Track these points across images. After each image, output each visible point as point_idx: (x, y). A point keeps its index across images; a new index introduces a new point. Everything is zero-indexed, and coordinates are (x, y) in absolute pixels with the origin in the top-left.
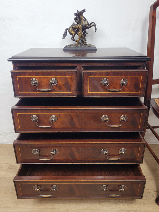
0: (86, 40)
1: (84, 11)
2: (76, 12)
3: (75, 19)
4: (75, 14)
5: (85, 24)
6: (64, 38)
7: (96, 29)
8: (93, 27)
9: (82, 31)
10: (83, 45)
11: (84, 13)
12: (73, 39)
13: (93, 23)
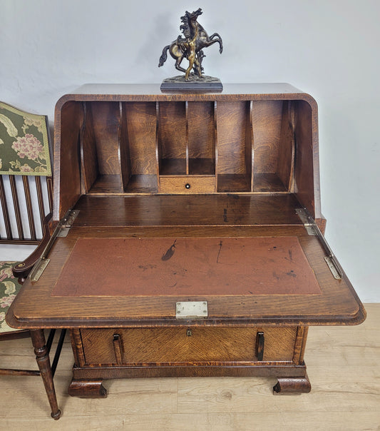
0: (202, 69)
1: (199, 12)
3: (181, 27)
4: (182, 18)
6: (162, 65)
7: (221, 48)
11: (199, 16)
12: (178, 67)
13: (216, 35)
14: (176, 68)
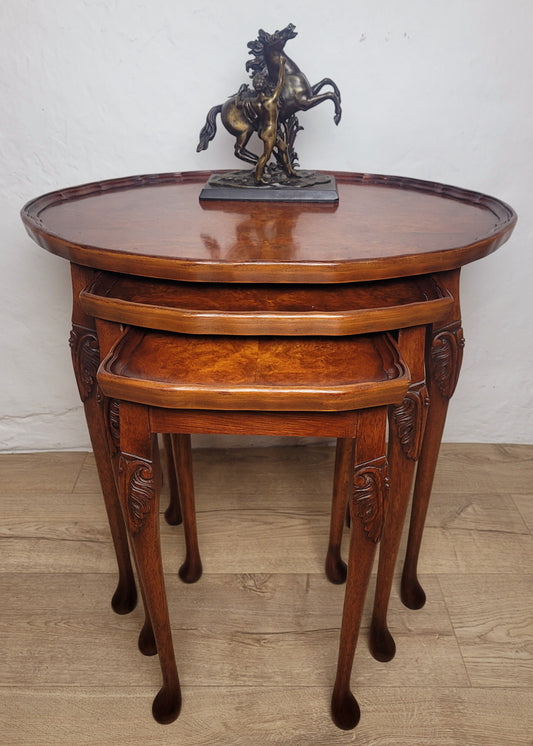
0: (295, 156)
1: (289, 33)
2: (255, 37)
3: (249, 65)
4: (250, 45)
5: (294, 91)
6: (205, 148)
7: (338, 111)
8: (329, 104)
9: (281, 119)
10: (284, 177)
11: (289, 42)
12: (241, 152)
13: (328, 82)
14: (236, 154)
